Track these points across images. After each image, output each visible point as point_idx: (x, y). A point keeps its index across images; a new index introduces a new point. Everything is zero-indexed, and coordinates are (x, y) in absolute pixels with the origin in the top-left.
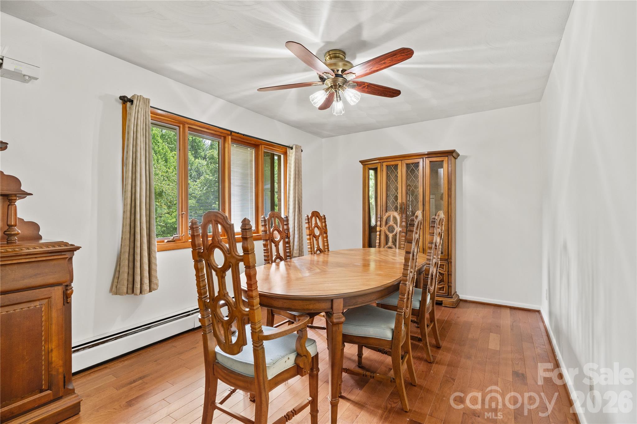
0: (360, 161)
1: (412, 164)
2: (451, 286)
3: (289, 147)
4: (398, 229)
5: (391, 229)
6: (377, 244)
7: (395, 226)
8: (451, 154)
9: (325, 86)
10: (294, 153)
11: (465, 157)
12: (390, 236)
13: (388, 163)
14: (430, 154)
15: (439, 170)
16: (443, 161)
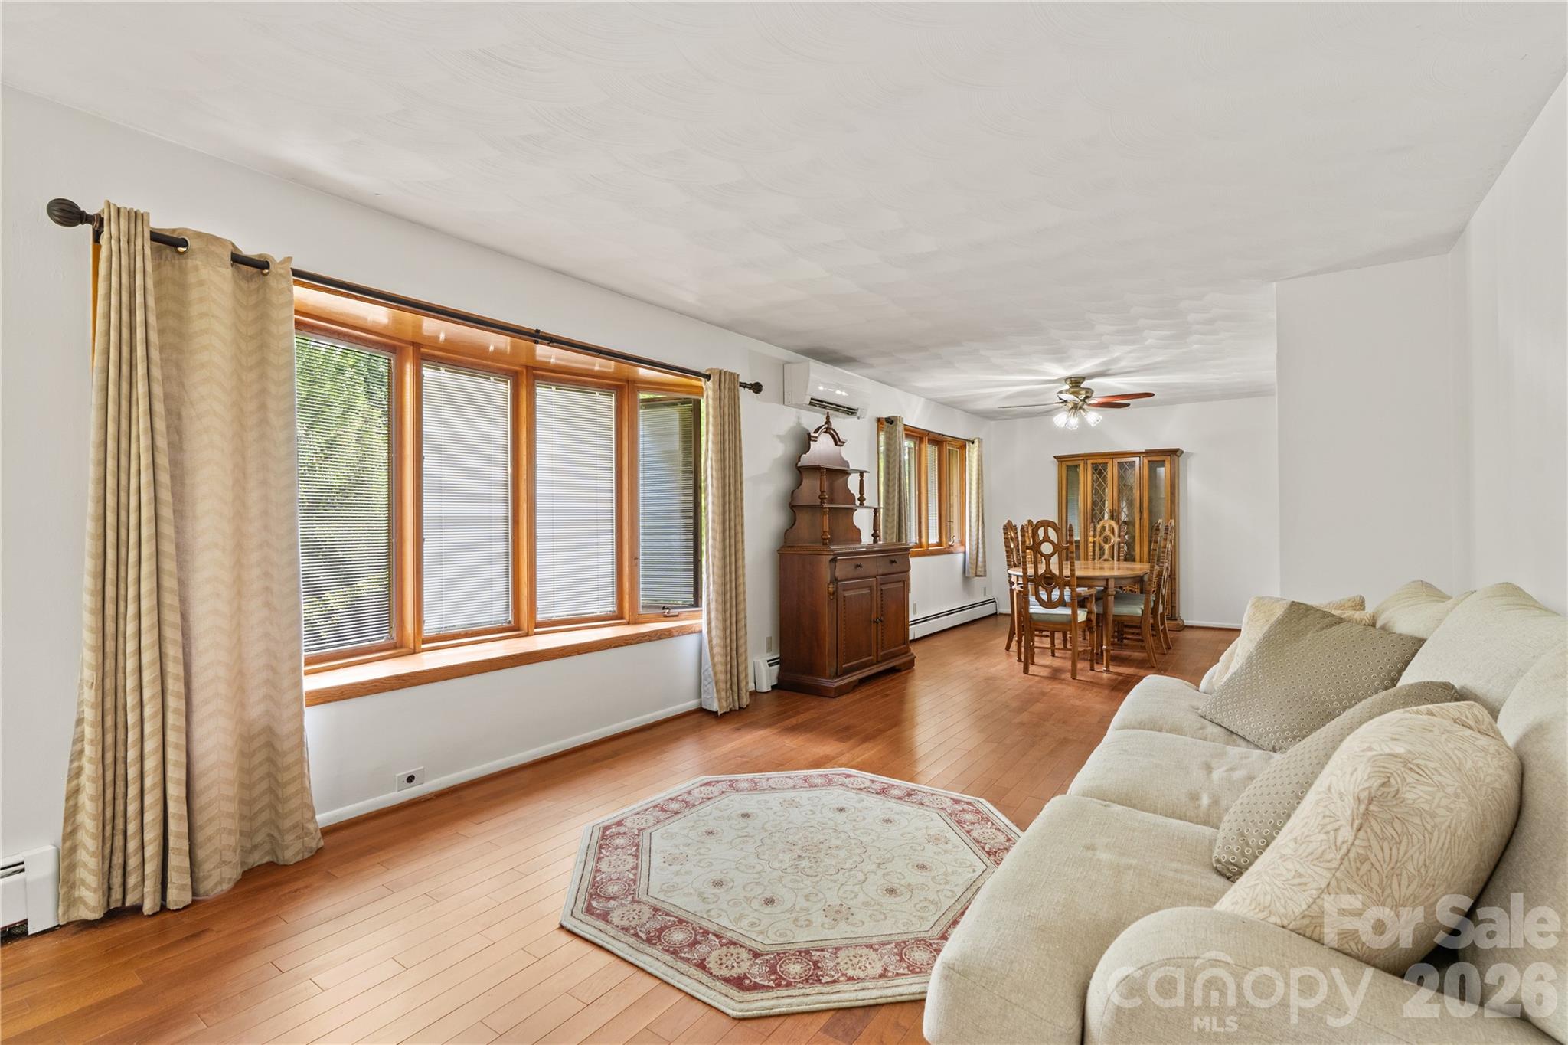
0: (1055, 457)
1: (1126, 462)
2: (1175, 607)
3: (969, 441)
4: (1115, 540)
5: (1106, 540)
6: (1091, 557)
7: (1112, 536)
8: (1174, 453)
9: (1067, 408)
10: (976, 449)
11: (1190, 455)
12: (1107, 547)
13: (1095, 461)
14: (1148, 453)
15: (1158, 469)
16: (1164, 461)
